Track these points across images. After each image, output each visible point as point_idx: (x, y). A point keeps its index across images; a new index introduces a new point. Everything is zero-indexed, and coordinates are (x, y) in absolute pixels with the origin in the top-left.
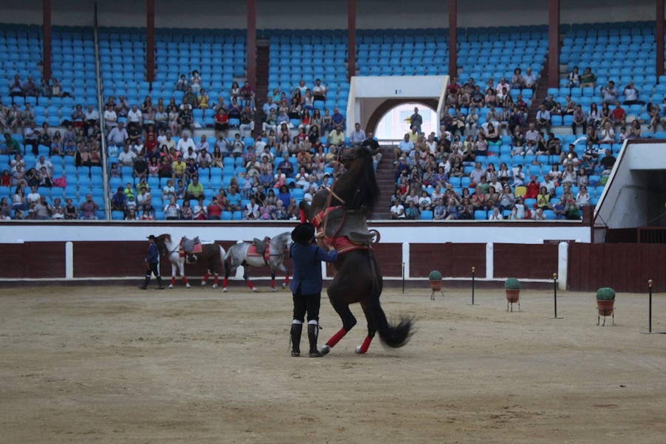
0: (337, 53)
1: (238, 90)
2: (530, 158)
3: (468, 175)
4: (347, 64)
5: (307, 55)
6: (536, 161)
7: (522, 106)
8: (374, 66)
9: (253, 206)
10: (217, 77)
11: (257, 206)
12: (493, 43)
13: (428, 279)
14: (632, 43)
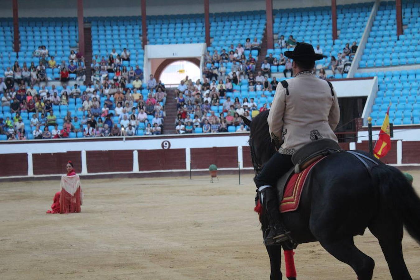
0: (134, 31)
1: (75, 55)
2: (259, 92)
3: (221, 105)
4: (141, 38)
5: (116, 32)
6: (264, 94)
7: (251, 60)
8: (158, 38)
9: (89, 128)
10: (60, 48)
11: (91, 129)
12: (231, 22)
13: (208, 170)
14: (316, 20)
